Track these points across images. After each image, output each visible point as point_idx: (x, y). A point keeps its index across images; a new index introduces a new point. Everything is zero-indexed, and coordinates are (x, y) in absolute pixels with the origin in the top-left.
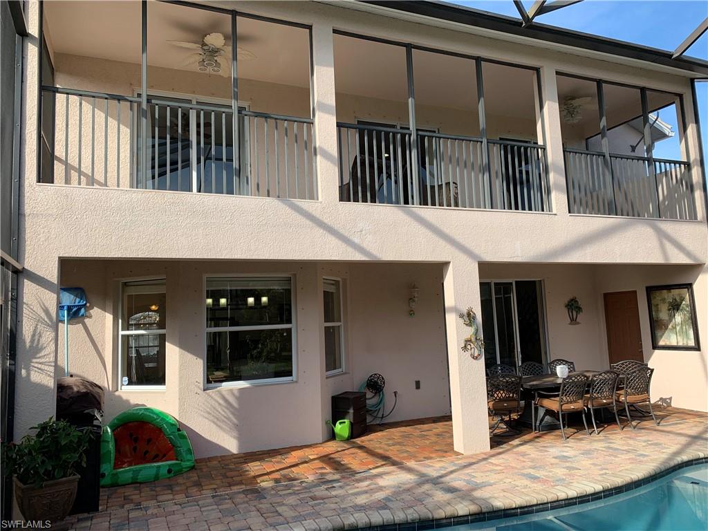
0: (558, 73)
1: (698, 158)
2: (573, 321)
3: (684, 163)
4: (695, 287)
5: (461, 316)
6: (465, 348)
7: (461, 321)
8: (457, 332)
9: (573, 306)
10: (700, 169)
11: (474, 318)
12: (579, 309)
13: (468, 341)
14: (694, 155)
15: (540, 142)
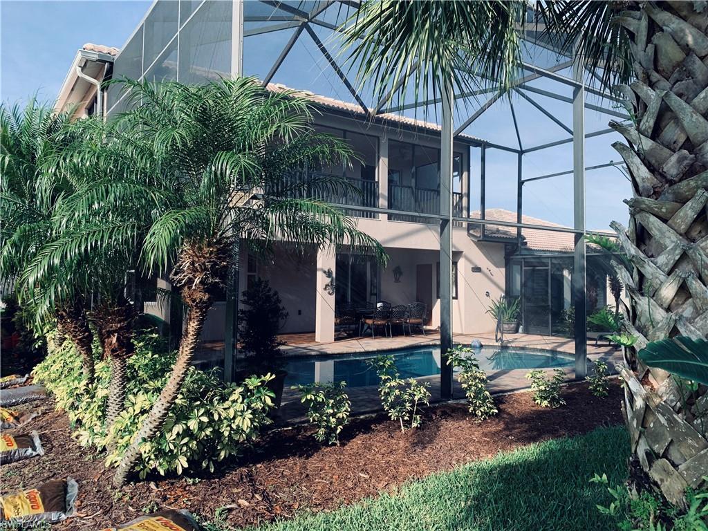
0: (389, 139)
1: (467, 192)
2: (397, 280)
3: (459, 194)
4: (458, 264)
5: (325, 272)
6: (325, 289)
7: (324, 275)
8: (321, 280)
9: (398, 272)
10: (467, 199)
11: (332, 273)
12: (401, 273)
13: (327, 285)
14: (465, 191)
15: (376, 180)
